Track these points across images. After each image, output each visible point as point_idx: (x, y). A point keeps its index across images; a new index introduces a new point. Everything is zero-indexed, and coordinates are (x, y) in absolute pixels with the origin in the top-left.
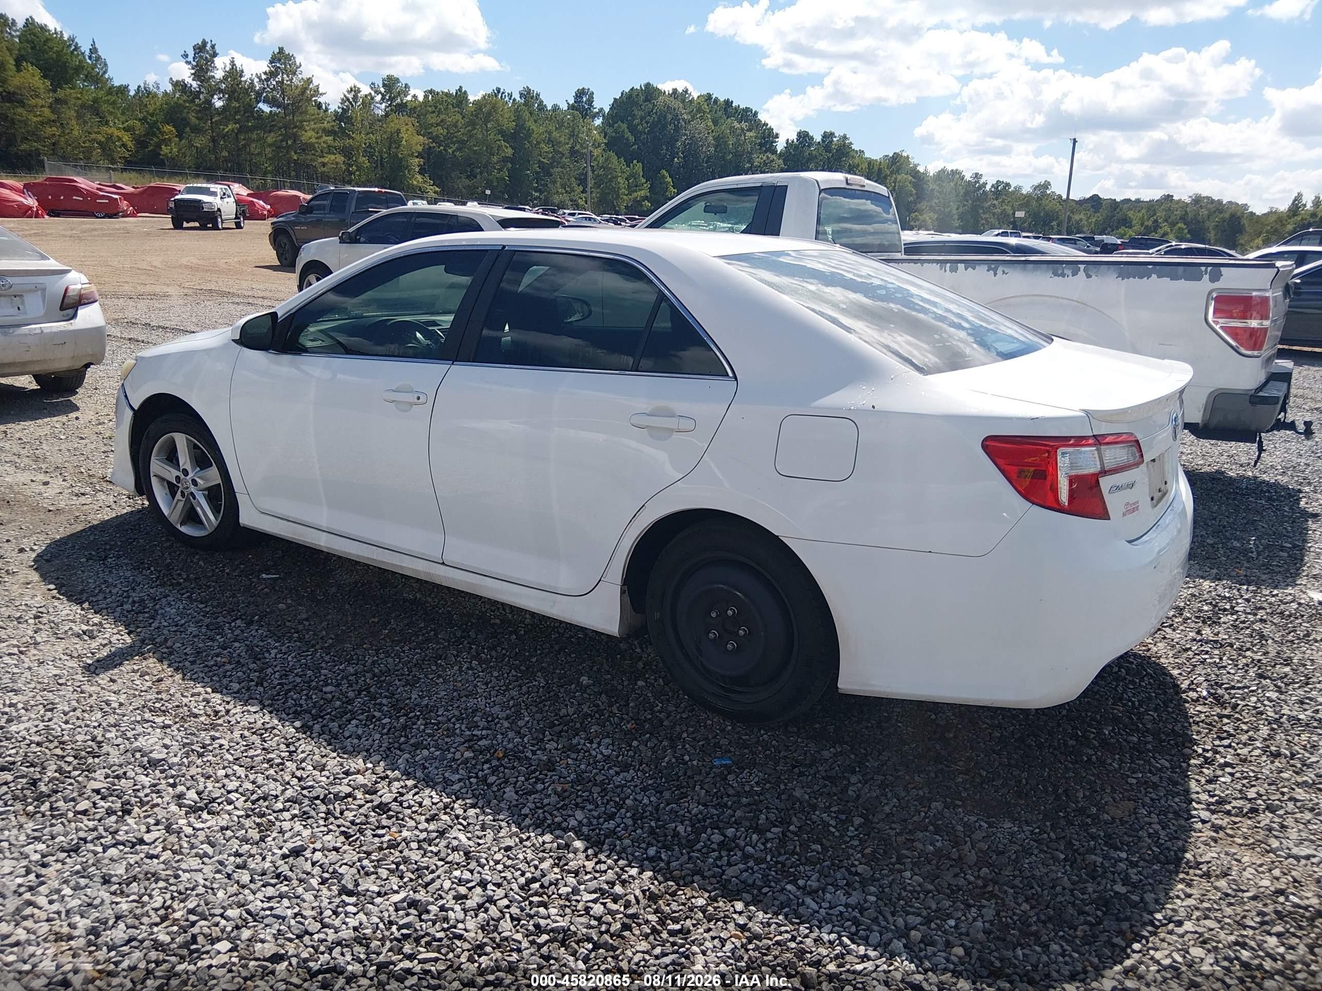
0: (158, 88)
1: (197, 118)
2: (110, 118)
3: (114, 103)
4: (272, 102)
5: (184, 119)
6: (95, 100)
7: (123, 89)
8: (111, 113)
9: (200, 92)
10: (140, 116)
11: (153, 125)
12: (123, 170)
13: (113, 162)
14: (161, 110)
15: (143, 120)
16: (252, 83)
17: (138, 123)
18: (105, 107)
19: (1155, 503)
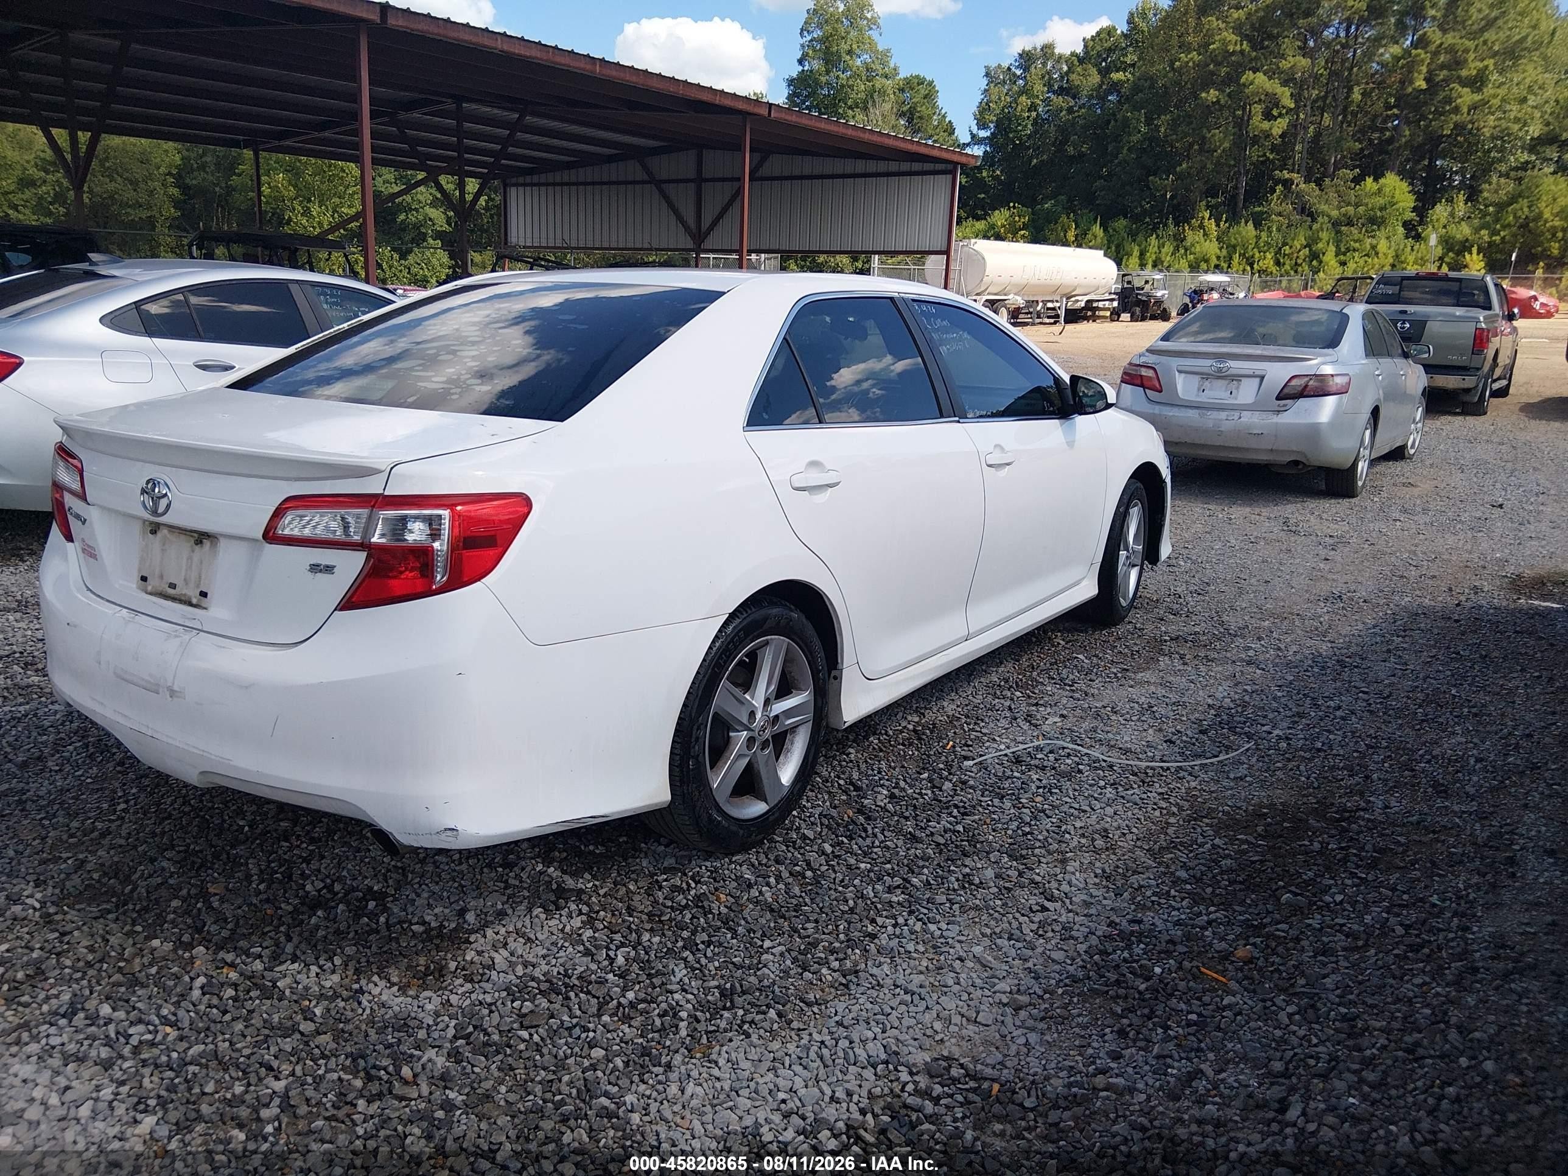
19: (149, 588)
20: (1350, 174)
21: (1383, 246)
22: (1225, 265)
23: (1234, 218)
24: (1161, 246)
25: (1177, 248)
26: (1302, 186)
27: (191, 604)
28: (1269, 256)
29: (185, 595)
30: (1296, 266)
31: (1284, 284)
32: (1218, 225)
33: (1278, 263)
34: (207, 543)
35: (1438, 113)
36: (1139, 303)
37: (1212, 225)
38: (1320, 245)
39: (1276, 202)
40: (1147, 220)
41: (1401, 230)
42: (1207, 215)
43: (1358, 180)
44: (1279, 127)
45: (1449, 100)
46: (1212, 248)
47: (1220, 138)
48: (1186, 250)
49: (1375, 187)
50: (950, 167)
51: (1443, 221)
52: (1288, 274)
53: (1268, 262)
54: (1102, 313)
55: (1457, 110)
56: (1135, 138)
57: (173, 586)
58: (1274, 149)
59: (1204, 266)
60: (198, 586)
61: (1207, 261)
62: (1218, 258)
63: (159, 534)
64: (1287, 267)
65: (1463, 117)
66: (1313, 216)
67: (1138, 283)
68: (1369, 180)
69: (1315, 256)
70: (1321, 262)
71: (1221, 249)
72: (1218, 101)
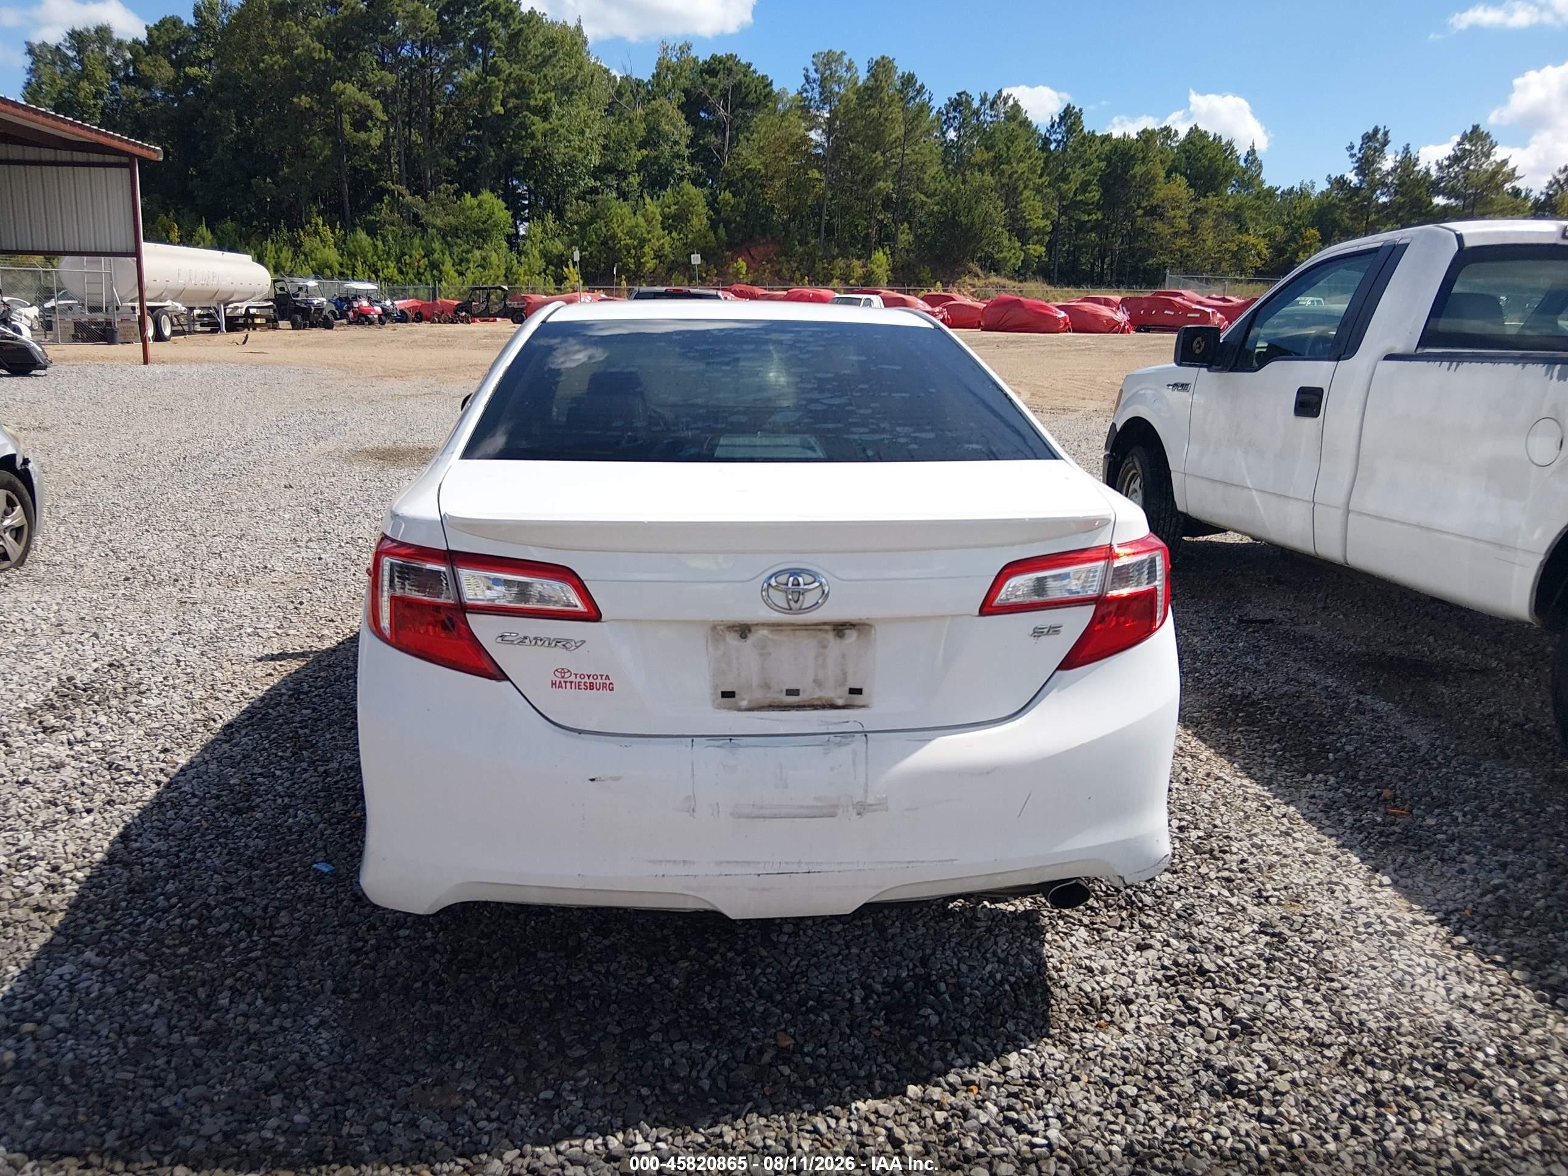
0: (1313, 187)
1: (1351, 219)
2: (1251, 225)
3: (1259, 207)
4: (1449, 193)
5: (1334, 221)
6: (1239, 207)
7: (1271, 192)
8: (1252, 219)
9: (1360, 188)
10: (1286, 219)
11: (1296, 230)
12: (1250, 281)
13: (1243, 271)
14: (1311, 211)
15: (1286, 226)
16: (1428, 170)
17: (1281, 229)
18: (1247, 214)
19: (744, 704)
20: (452, 188)
21: (494, 257)
22: (349, 272)
23: (349, 227)
24: (278, 251)
25: (296, 254)
26: (409, 198)
27: (834, 707)
28: (392, 265)
29: (819, 699)
30: (418, 274)
31: (411, 292)
32: (333, 232)
33: (401, 272)
34: (852, 636)
35: (517, 138)
36: (298, 310)
37: (326, 231)
38: (436, 256)
39: (384, 212)
40: (255, 223)
41: (505, 244)
42: (320, 222)
43: (459, 194)
44: (376, 138)
45: (523, 126)
46: (331, 255)
47: (320, 146)
48: (306, 255)
49: (475, 202)
50: (124, 160)
51: (539, 236)
52: (412, 282)
53: (392, 270)
54: (258, 321)
55: (532, 136)
56: (229, 138)
57: (791, 692)
58: (374, 159)
59: (328, 272)
60: (843, 683)
61: (330, 268)
62: (341, 265)
63: (752, 639)
64: (411, 276)
65: (539, 142)
66: (424, 228)
67: (291, 288)
68: (468, 196)
69: (434, 266)
70: (441, 272)
71: (342, 256)
72: (311, 108)
